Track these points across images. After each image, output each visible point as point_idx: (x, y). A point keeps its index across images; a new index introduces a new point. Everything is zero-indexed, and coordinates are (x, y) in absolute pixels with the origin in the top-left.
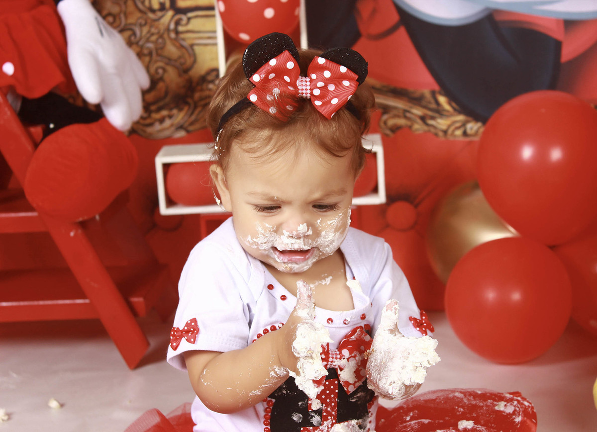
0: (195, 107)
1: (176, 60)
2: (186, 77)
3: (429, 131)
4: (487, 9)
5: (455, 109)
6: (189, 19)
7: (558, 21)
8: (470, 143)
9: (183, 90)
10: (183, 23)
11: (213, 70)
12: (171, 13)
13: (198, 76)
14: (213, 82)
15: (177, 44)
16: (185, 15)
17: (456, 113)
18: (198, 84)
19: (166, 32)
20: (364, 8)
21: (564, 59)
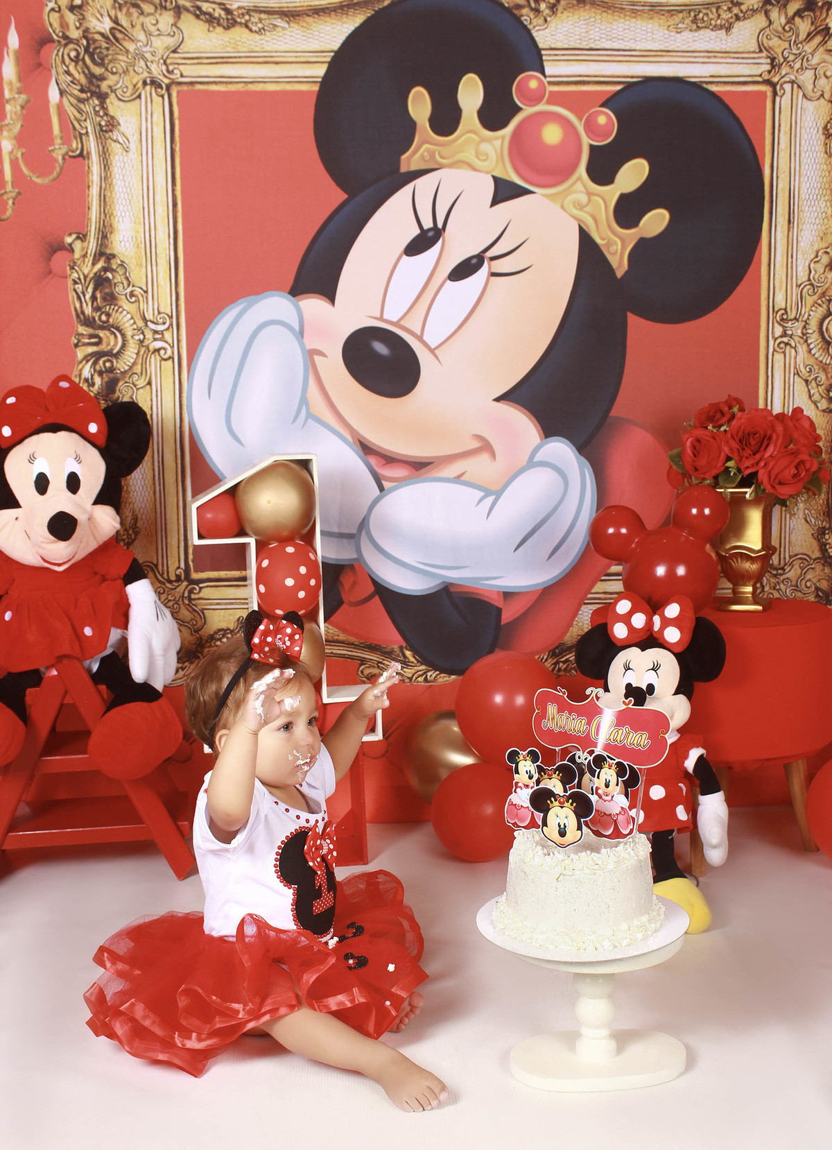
1: (188, 623)
4: (444, 582)
5: (418, 661)
6: (201, 589)
7: (498, 592)
8: (431, 686)
9: (194, 646)
10: (195, 591)
11: (220, 630)
12: (185, 583)
13: (206, 635)
14: (220, 640)
15: (190, 609)
16: (198, 585)
17: (419, 664)
18: (206, 643)
19: (181, 599)
20: (346, 580)
21: (502, 623)
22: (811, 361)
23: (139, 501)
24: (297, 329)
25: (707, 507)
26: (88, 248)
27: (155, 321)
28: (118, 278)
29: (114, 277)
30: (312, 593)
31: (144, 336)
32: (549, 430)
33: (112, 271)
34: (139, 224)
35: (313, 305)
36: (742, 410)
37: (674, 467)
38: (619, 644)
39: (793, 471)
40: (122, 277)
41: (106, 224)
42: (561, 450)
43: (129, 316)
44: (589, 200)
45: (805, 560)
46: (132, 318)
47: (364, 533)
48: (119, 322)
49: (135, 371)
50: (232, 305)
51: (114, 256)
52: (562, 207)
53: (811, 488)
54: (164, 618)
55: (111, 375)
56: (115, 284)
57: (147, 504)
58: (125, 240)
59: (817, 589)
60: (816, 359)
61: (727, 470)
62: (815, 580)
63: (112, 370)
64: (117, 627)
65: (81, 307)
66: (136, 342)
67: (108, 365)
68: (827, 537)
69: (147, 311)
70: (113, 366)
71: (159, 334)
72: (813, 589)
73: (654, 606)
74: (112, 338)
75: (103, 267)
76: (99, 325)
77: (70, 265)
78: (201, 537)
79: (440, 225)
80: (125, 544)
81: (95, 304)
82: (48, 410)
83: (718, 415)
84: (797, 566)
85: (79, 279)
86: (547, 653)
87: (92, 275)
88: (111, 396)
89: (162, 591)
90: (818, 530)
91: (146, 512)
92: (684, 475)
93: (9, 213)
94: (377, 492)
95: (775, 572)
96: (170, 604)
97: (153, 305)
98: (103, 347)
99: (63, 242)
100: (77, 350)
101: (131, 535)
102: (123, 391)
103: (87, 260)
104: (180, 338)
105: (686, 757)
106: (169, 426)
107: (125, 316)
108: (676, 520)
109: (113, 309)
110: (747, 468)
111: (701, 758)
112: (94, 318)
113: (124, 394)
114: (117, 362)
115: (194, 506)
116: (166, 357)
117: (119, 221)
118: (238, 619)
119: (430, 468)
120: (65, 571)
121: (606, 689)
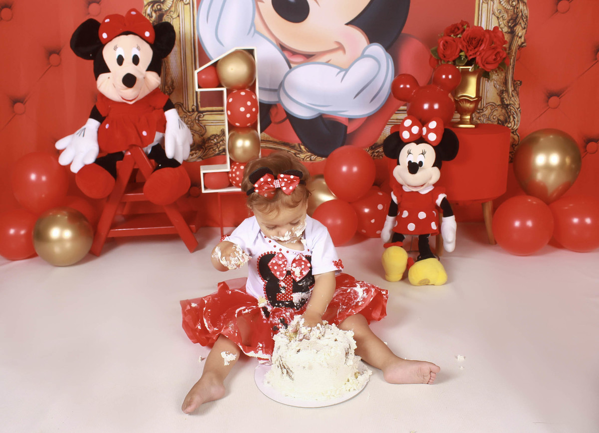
0: (206, 150)
2: (203, 138)
4: (320, 113)
5: (307, 151)
6: (204, 115)
7: (346, 118)
8: (313, 163)
9: (201, 143)
10: (201, 117)
11: (213, 135)
12: (196, 113)
13: (207, 138)
14: (213, 140)
15: (199, 125)
16: (202, 114)
18: (206, 142)
19: (194, 120)
20: (273, 111)
21: (348, 133)
22: (500, 8)
23: (174, 73)
25: (450, 74)
30: (254, 115)
32: (372, 39)
36: (468, 26)
37: (433, 56)
38: (405, 142)
39: (494, 57)
42: (377, 49)
45: (493, 105)
47: (281, 89)
49: (171, 10)
53: (501, 67)
54: (184, 128)
55: (160, 12)
57: (178, 75)
59: (498, 120)
60: (503, 6)
61: (460, 57)
62: (497, 116)
64: (160, 131)
67: (159, 7)
68: (504, 95)
72: (496, 120)
73: (423, 123)
78: (199, 87)
80: (168, 94)
82: (125, 25)
83: (456, 30)
84: (489, 109)
86: (369, 148)
89: (185, 115)
90: (500, 91)
91: (177, 79)
92: (438, 60)
94: (288, 69)
95: (478, 111)
96: (189, 123)
101: (170, 90)
105: (437, 198)
106: (188, 37)
108: (435, 81)
110: (470, 56)
111: (444, 199)
113: (166, 19)
114: (163, 6)
115: (196, 72)
116: (186, 3)
118: (222, 130)
119: (313, 57)
120: (134, 104)
121: (398, 164)
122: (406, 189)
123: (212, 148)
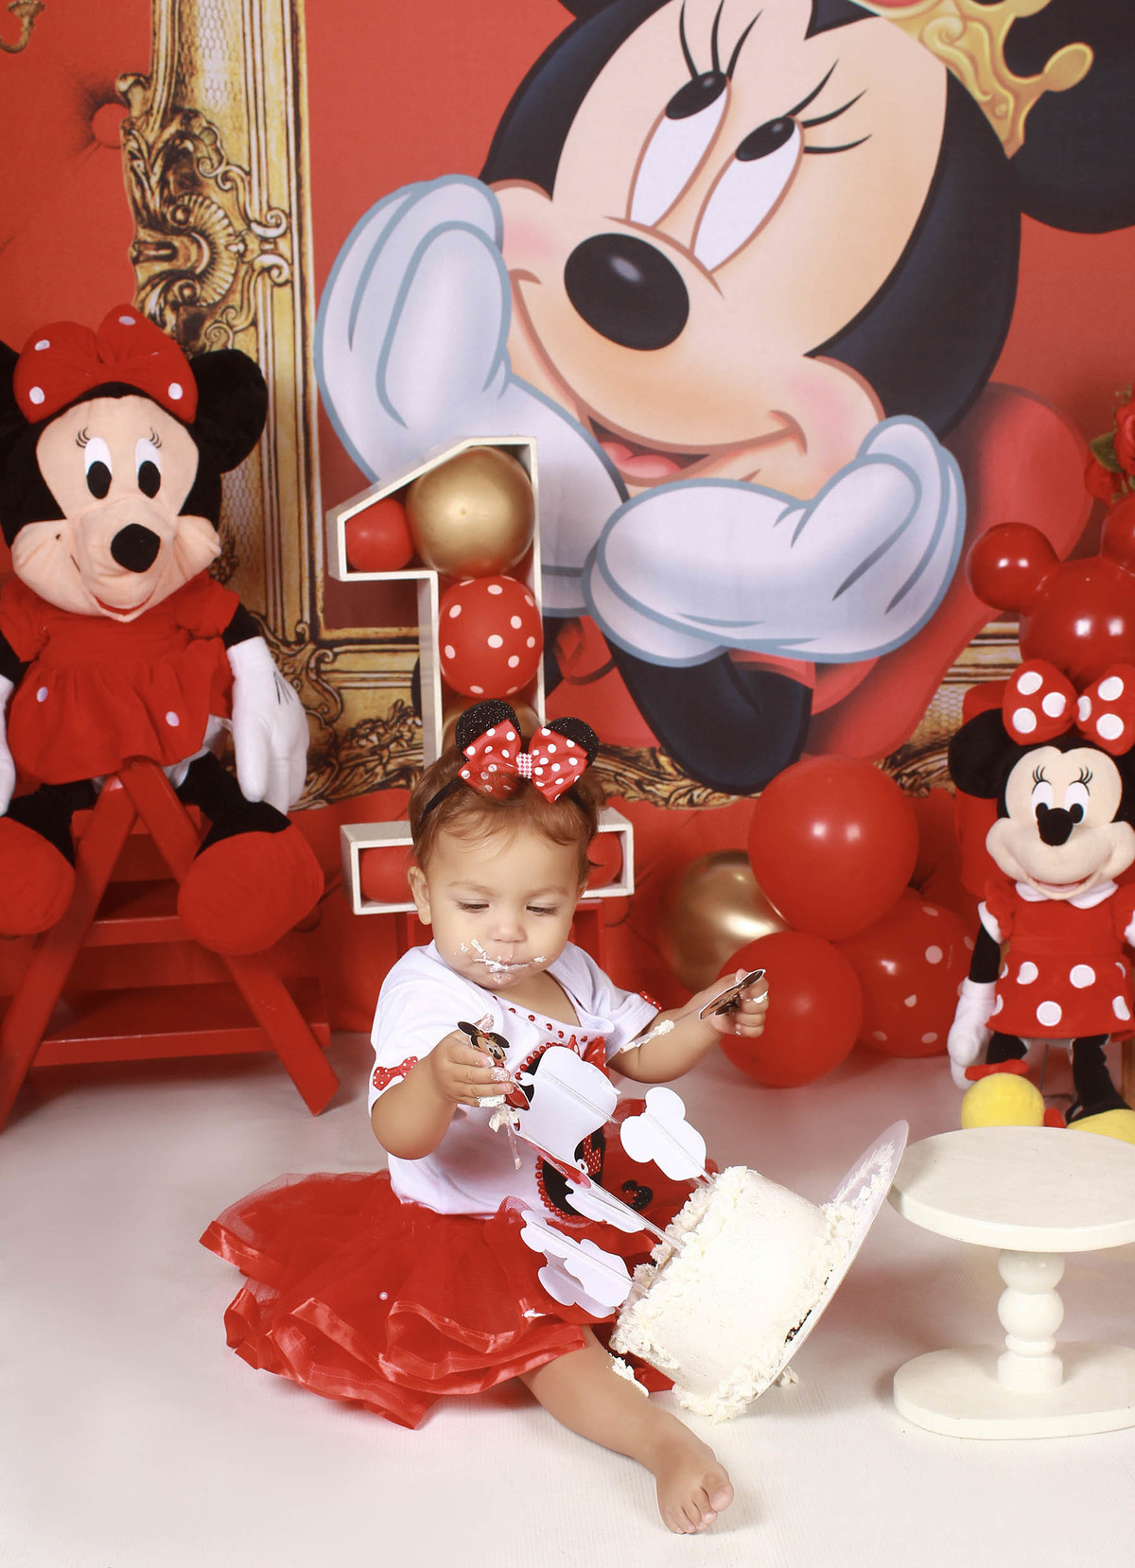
0: (341, 769)
1: (315, 710)
2: (331, 730)
3: (646, 799)
4: (721, 647)
6: (336, 655)
7: (807, 664)
8: (698, 812)
9: (325, 747)
10: (327, 660)
11: (366, 722)
12: (311, 647)
13: (345, 729)
14: (366, 737)
15: (319, 688)
16: (331, 649)
17: (681, 777)
18: (345, 740)
19: (304, 672)
20: (568, 643)
21: (814, 711)
23: (238, 514)
24: (492, 234)
26: (153, 100)
27: (264, 221)
28: (204, 150)
29: (196, 148)
30: (528, 661)
31: (246, 246)
32: (893, 403)
33: (194, 138)
34: (237, 60)
35: (518, 198)
37: (1100, 462)
38: (1021, 742)
40: (210, 148)
41: (182, 60)
42: (911, 436)
43: (221, 213)
44: (965, 29)
46: (226, 216)
47: (596, 569)
48: (205, 223)
49: (230, 304)
50: (389, 196)
51: (196, 114)
52: (921, 40)
54: (289, 699)
55: (193, 310)
56: (199, 160)
57: (251, 519)
58: (215, 86)
63: (193, 301)
64: (216, 714)
65: (143, 196)
66: (232, 255)
67: (187, 292)
69: (250, 204)
70: (195, 294)
71: (270, 243)
73: (1078, 682)
74: (193, 249)
75: (177, 131)
76: (173, 227)
77: (124, 128)
78: (351, 569)
79: (724, 68)
81: (166, 193)
82: (102, 361)
85: (140, 150)
86: (883, 761)
87: (160, 145)
88: (191, 343)
91: (248, 533)
92: (1115, 477)
93: (23, 39)
94: (618, 502)
97: (260, 195)
98: (179, 263)
99: (114, 91)
100: (137, 268)
101: (224, 569)
102: (212, 336)
103: (152, 120)
104: (304, 249)
105: (1128, 920)
107: (215, 213)
108: (1108, 545)
109: (196, 201)
112: (164, 216)
113: (213, 339)
114: (202, 289)
115: (342, 519)
116: (281, 280)
117: (204, 56)
118: (396, 704)
119: (702, 462)
120: (134, 622)
121: (1003, 813)
122: (1029, 893)
123: (363, 764)
